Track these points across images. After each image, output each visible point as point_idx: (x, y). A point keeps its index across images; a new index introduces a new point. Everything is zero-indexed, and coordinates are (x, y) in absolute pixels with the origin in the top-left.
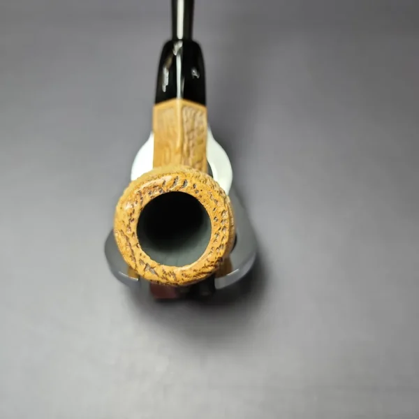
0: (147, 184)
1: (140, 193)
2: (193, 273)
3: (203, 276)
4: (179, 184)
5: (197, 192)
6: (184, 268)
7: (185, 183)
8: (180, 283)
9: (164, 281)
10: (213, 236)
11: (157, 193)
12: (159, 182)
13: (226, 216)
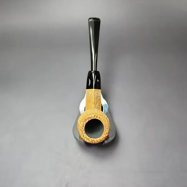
0: (87, 117)
1: (85, 119)
2: (99, 140)
3: (102, 141)
4: (96, 117)
5: (100, 119)
6: (97, 139)
7: (97, 116)
8: (96, 143)
9: (92, 143)
10: (104, 131)
11: (90, 119)
12: (90, 116)
13: (108, 125)
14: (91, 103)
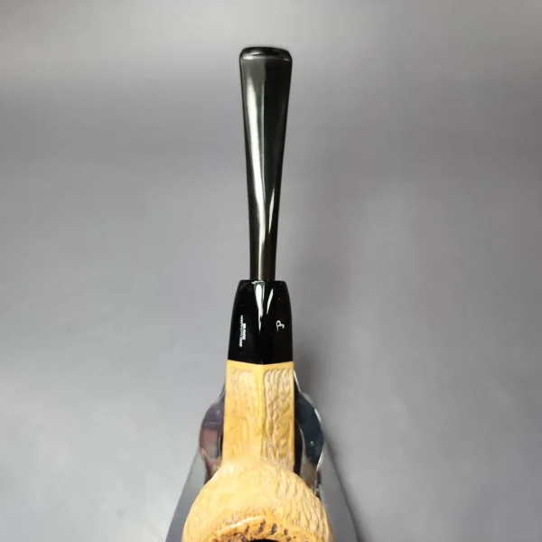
0: (226, 529)
4: (267, 530)
5: (289, 539)
7: (274, 528)
14: (248, 428)
